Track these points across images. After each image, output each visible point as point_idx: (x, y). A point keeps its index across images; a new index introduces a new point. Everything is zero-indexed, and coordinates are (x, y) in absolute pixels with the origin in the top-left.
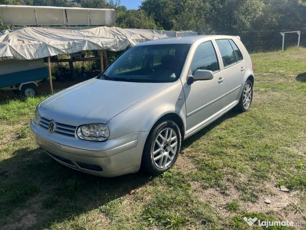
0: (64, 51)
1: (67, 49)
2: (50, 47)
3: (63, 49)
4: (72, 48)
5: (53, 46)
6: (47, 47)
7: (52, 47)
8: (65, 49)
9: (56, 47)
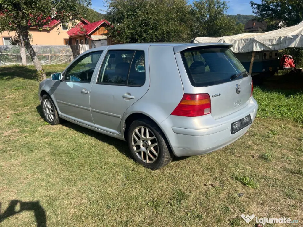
0: (270, 47)
1: (275, 45)
2: (256, 42)
3: (269, 45)
4: (281, 44)
5: (260, 41)
6: (253, 42)
7: (258, 42)
8: (272, 45)
9: (262, 42)
